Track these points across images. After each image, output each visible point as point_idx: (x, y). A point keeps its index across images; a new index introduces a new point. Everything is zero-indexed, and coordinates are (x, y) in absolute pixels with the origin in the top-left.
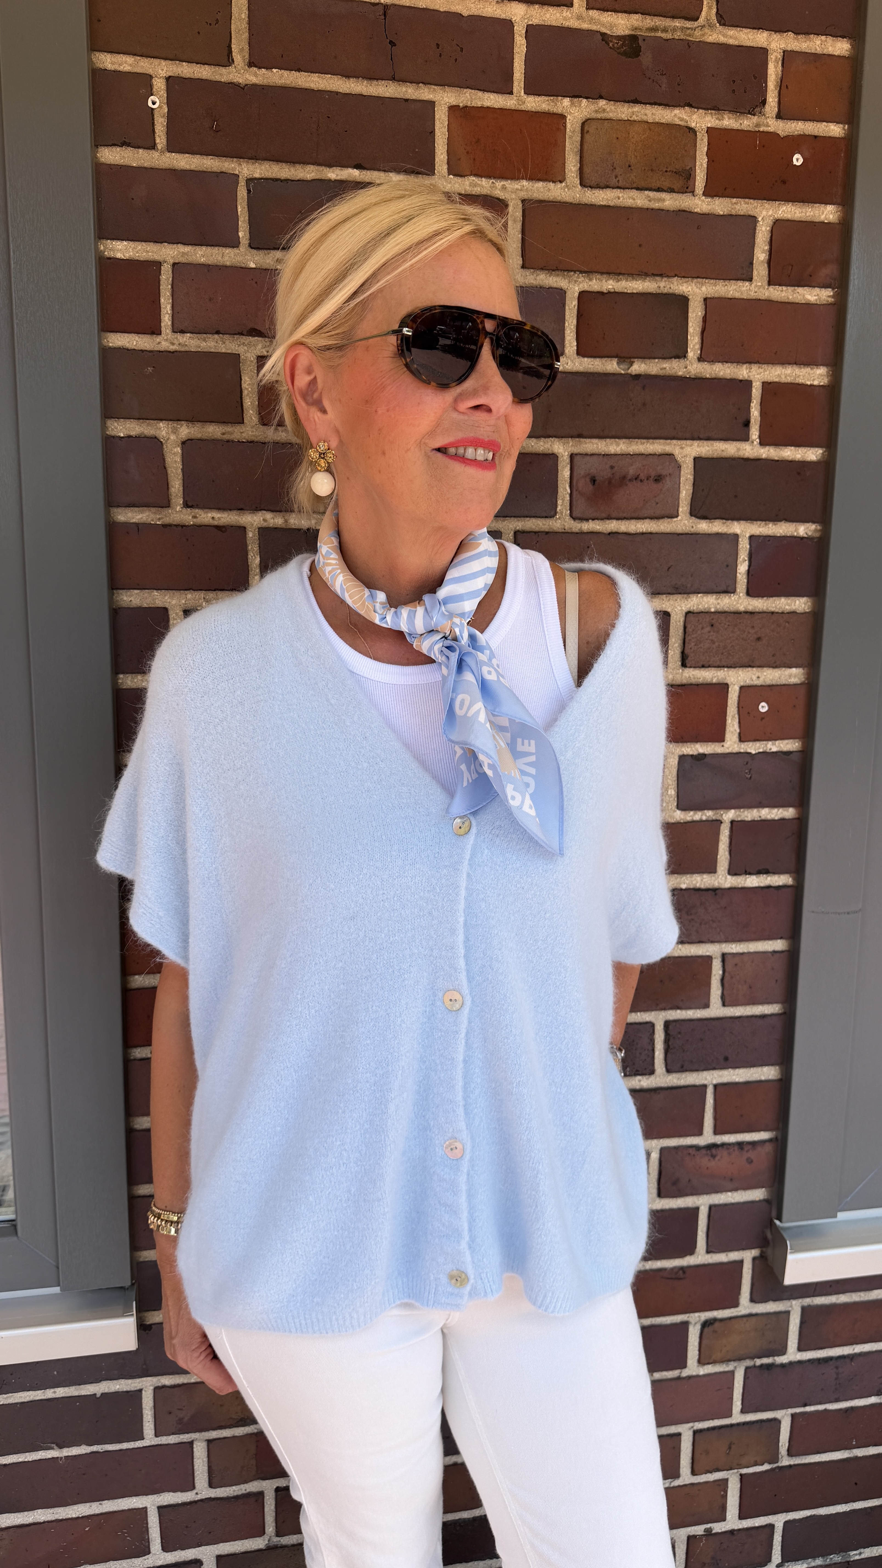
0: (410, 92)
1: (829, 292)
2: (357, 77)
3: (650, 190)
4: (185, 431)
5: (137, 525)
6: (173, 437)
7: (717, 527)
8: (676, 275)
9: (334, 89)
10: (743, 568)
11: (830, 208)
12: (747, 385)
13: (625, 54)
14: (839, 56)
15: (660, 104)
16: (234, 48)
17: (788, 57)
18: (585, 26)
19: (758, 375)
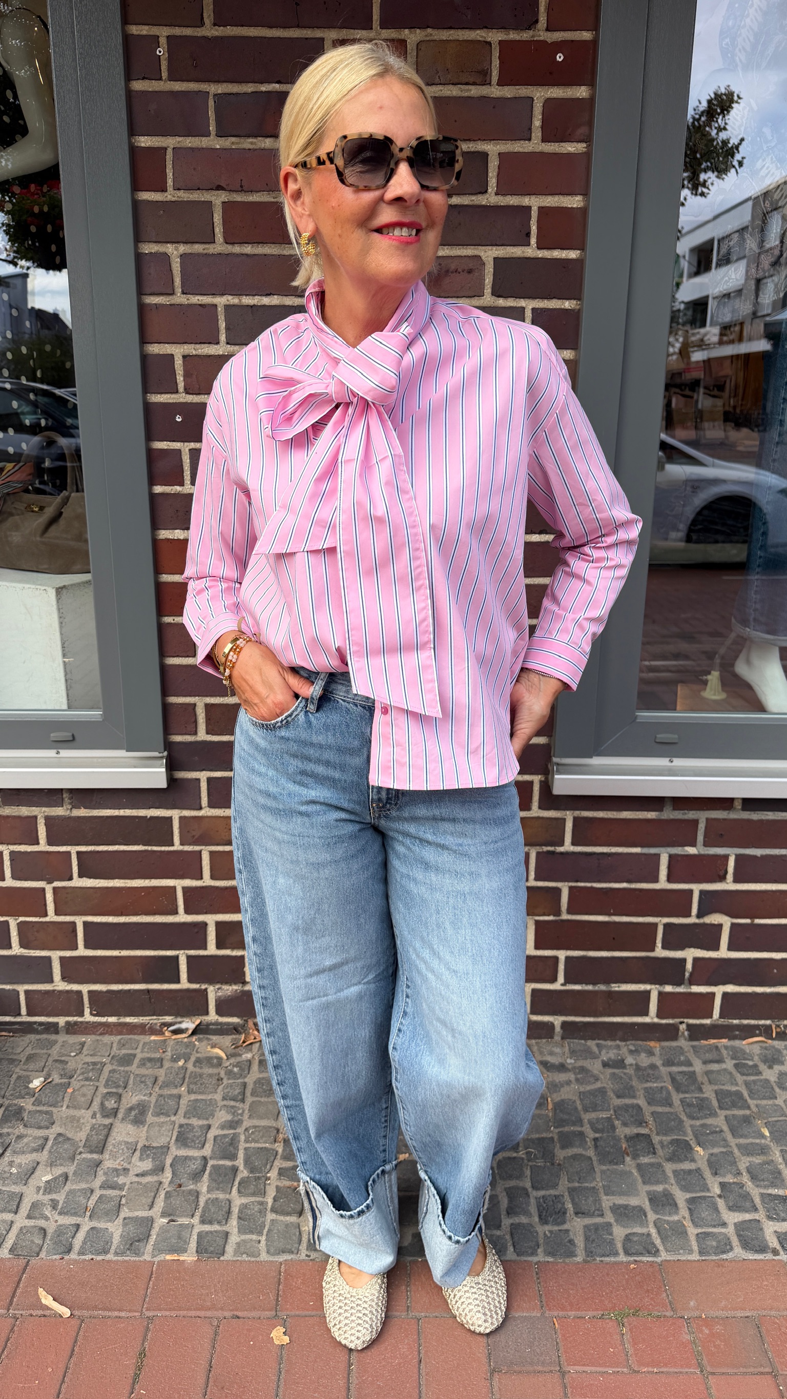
0: (309, 33)
1: (585, 145)
2: (276, 27)
3: (461, 84)
5: (157, 305)
6: (175, 253)
7: (510, 303)
8: (479, 139)
9: (264, 35)
11: (583, 88)
12: (529, 208)
15: (467, 28)
16: (205, 15)
19: (535, 202)
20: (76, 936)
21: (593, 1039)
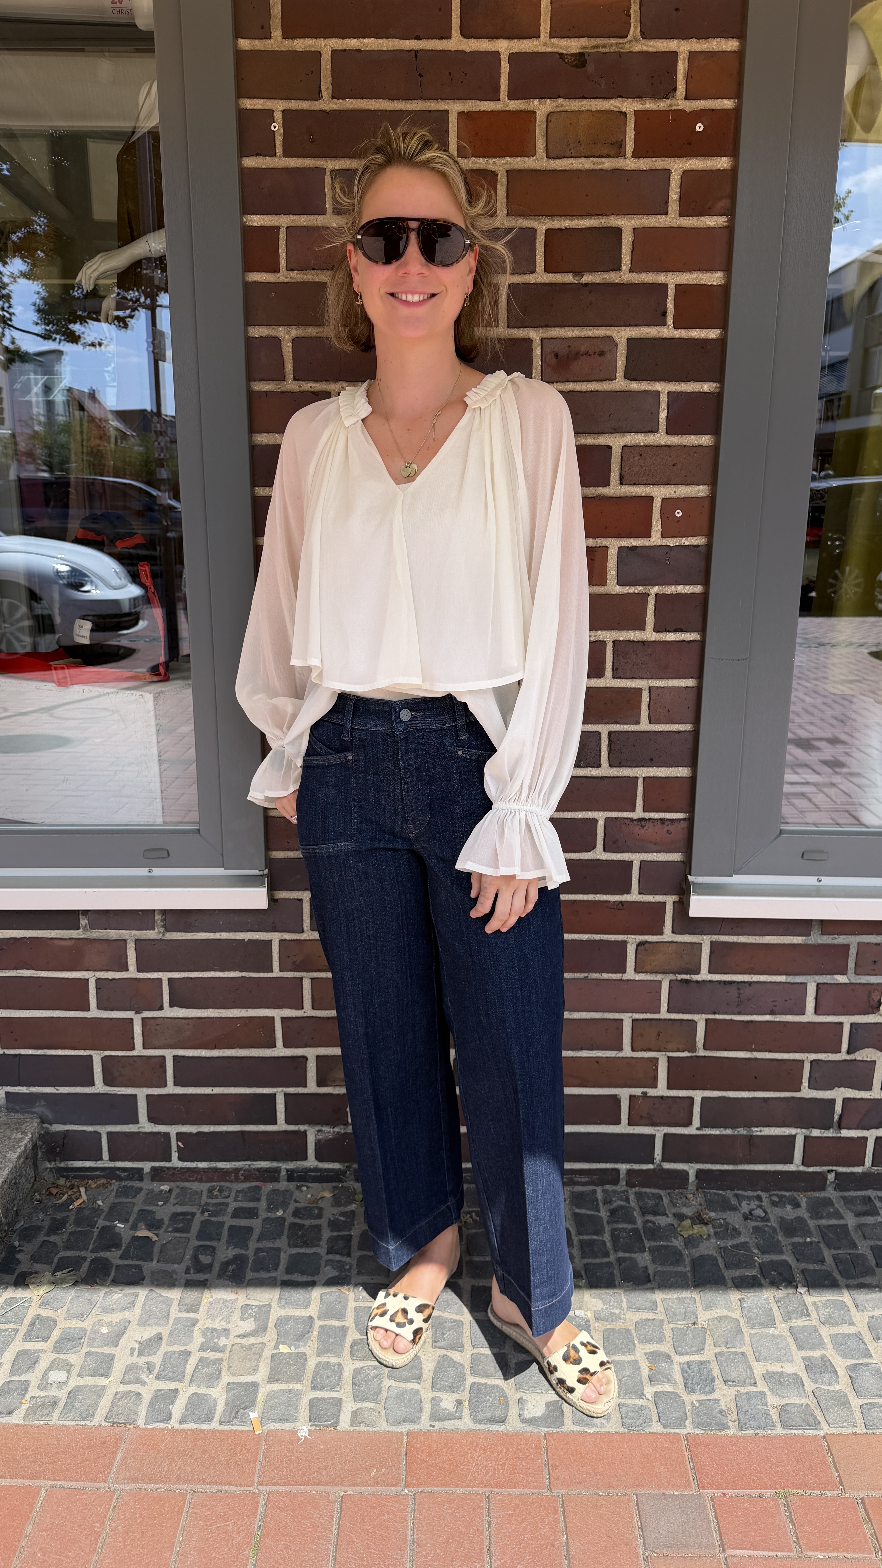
0: (432, 105)
1: (724, 219)
2: (399, 99)
3: (594, 157)
4: (295, 332)
5: (266, 392)
6: (287, 336)
7: (644, 386)
8: (612, 214)
9: (385, 108)
10: (663, 415)
11: (724, 159)
12: (665, 286)
13: (576, 66)
14: (730, 52)
15: (600, 98)
16: (323, 88)
17: (692, 55)
18: (549, 50)
19: (672, 280)
20: (165, 1072)
21: (732, 1189)
